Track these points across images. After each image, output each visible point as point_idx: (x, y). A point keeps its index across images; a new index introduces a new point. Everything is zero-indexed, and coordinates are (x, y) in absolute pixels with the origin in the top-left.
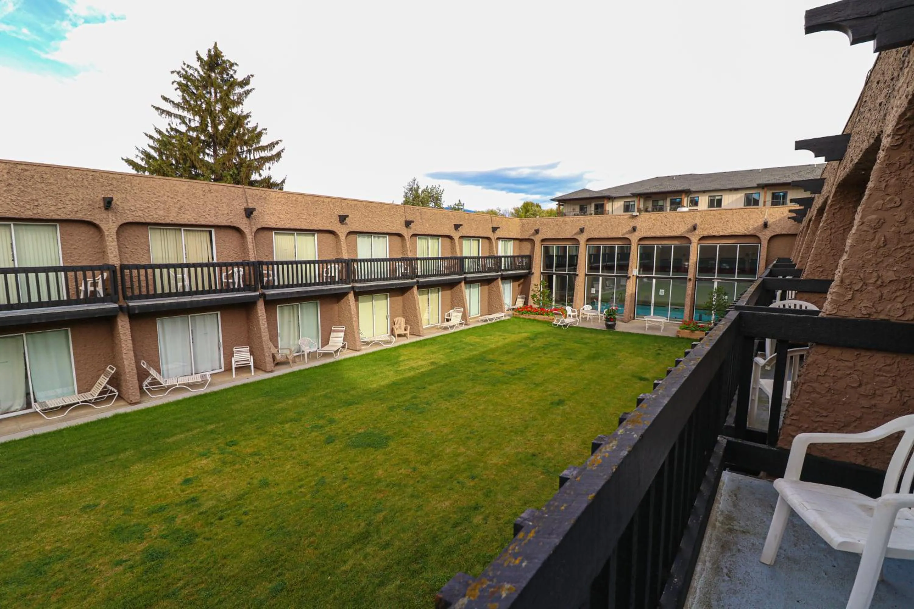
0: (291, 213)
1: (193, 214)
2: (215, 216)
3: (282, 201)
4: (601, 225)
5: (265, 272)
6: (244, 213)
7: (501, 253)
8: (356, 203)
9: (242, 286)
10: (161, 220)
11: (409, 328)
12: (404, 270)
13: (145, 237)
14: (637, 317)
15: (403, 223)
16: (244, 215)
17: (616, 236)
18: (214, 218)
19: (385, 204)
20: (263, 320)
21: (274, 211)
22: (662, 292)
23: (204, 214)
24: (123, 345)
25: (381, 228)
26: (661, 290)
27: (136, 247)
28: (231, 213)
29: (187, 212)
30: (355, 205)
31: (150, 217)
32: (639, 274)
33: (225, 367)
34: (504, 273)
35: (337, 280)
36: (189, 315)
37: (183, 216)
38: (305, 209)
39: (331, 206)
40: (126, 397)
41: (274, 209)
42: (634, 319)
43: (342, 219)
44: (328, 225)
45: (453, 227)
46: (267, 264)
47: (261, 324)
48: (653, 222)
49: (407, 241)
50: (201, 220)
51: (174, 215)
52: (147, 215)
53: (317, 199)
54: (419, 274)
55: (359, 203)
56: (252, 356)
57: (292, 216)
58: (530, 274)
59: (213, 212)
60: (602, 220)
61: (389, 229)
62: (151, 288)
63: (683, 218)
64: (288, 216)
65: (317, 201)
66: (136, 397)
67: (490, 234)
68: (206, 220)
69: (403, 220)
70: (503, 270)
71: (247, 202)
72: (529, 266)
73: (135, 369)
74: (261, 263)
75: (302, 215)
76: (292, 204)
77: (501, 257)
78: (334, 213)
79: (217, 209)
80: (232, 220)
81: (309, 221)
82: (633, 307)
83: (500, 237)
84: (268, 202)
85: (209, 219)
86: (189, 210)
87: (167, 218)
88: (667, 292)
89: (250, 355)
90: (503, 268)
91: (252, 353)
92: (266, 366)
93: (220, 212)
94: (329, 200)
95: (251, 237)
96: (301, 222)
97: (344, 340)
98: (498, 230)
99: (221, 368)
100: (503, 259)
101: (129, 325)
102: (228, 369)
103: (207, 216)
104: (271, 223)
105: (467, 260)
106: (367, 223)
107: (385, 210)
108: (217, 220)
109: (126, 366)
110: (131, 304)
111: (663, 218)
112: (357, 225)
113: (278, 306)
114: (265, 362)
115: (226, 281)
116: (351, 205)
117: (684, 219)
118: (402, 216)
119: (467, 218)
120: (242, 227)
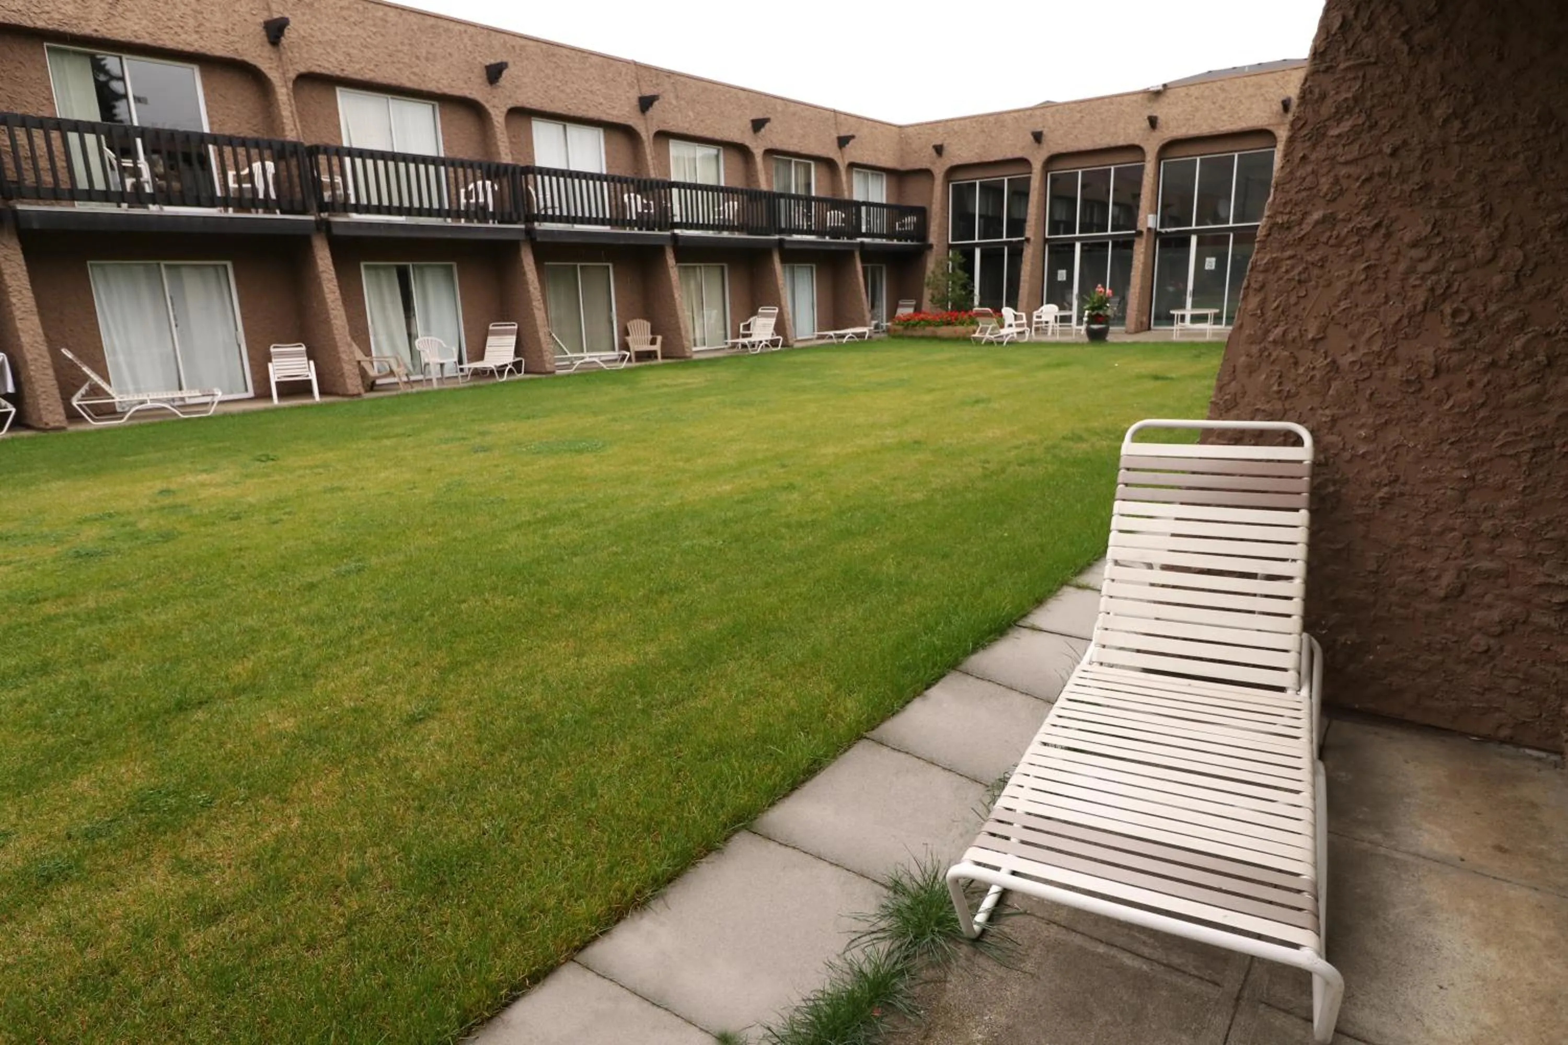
0: (376, 47)
1: (144, 22)
2: (197, 32)
3: (350, 16)
4: (1080, 121)
5: (325, 179)
6: (264, 33)
7: (858, 196)
8: (523, 42)
9: (273, 195)
10: (71, 26)
11: (659, 339)
12: (643, 209)
13: (38, 66)
14: (1155, 324)
15: (635, 102)
16: (266, 39)
17: (1113, 144)
18: (196, 36)
19: (592, 54)
20: (330, 281)
21: (334, 38)
22: (1210, 263)
23: (170, 24)
24: (14, 300)
25: (584, 107)
26: (1208, 259)
27: (21, 89)
28: (233, 29)
29: (128, 14)
30: (523, 48)
31: (45, 16)
32: (1162, 226)
33: (255, 388)
34: (867, 240)
35: (491, 209)
36: (163, 263)
37: (123, 23)
38: (406, 41)
39: (466, 40)
40: (33, 419)
41: (334, 33)
42: (1149, 329)
43: (494, 73)
44: (462, 85)
45: (750, 125)
46: (326, 150)
47: (326, 290)
48: (1195, 102)
49: (646, 144)
50: (165, 37)
51: (100, 17)
52: (38, 11)
53: (431, 21)
54: (677, 219)
55: (531, 43)
56: (312, 363)
57: (377, 55)
58: (923, 249)
59: (191, 22)
60: (1080, 112)
61: (604, 111)
62: (63, 176)
63: (1260, 87)
64: (369, 54)
65: (432, 26)
66: (57, 417)
67: (830, 151)
68: (177, 38)
69: (634, 95)
70: (864, 235)
71: (269, 9)
72: (921, 232)
73: (46, 354)
74: (314, 151)
75: (401, 55)
76: (375, 25)
77: (858, 205)
78: (475, 58)
79: (200, 16)
80: (238, 46)
81: (416, 70)
82: (1148, 302)
83: (858, 161)
84: (318, 16)
85: (184, 36)
86: (133, 11)
87: (83, 23)
88: (1221, 263)
89: (309, 359)
90: (864, 229)
91: (310, 356)
92: (345, 384)
93: (208, 25)
94: (462, 28)
95: (284, 90)
96: (398, 69)
97: (517, 353)
98: (851, 142)
99: (246, 390)
100: (864, 209)
101: (21, 256)
102: (263, 393)
103: (179, 30)
104: (327, 65)
105: (782, 201)
106: (553, 92)
107: (591, 66)
108: (202, 43)
109: (26, 346)
110: (20, 207)
111: (1218, 91)
112: (530, 94)
113: (362, 264)
114: (343, 374)
115: (236, 186)
116: (513, 47)
117: (1263, 91)
118: (631, 85)
119: (779, 109)
120: (264, 66)
